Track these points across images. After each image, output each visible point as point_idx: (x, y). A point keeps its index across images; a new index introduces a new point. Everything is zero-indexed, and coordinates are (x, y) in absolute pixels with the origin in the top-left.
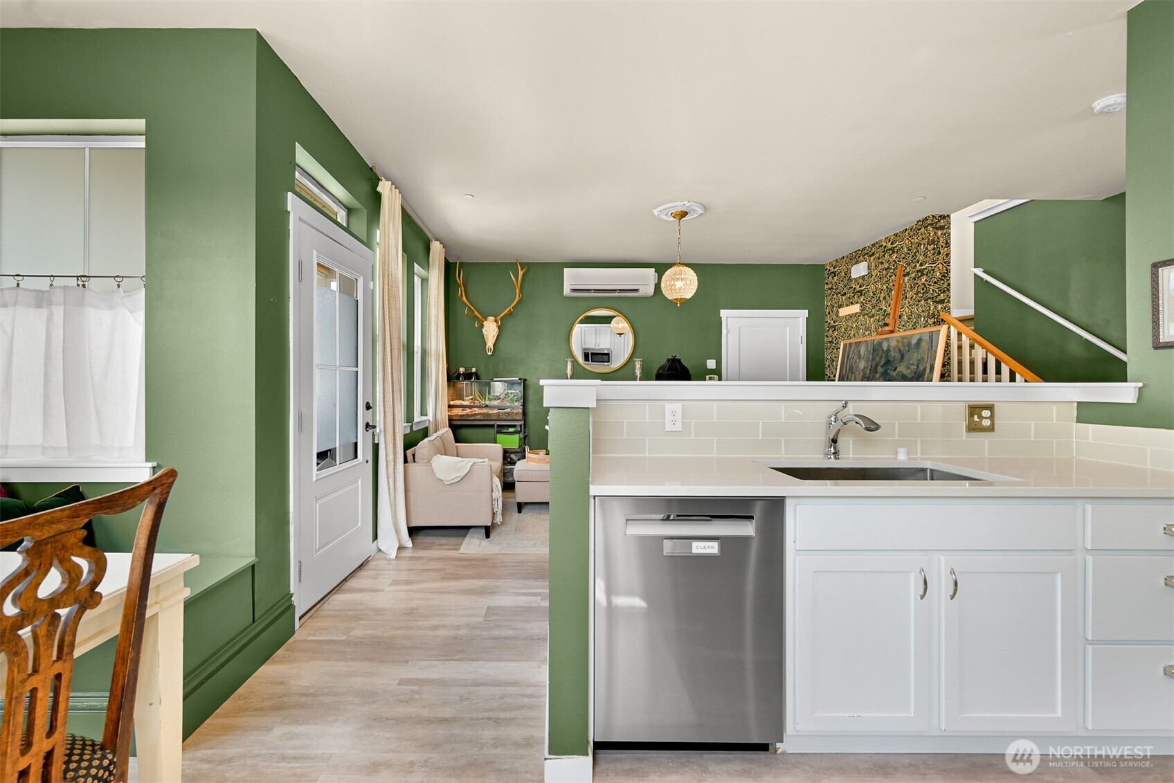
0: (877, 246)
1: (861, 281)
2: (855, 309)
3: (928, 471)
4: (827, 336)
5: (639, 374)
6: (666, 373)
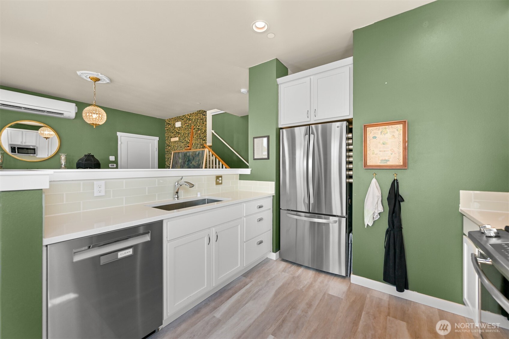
0: (184, 116)
1: (179, 129)
2: (177, 139)
3: (206, 200)
4: (166, 149)
5: (63, 164)
6: (84, 162)
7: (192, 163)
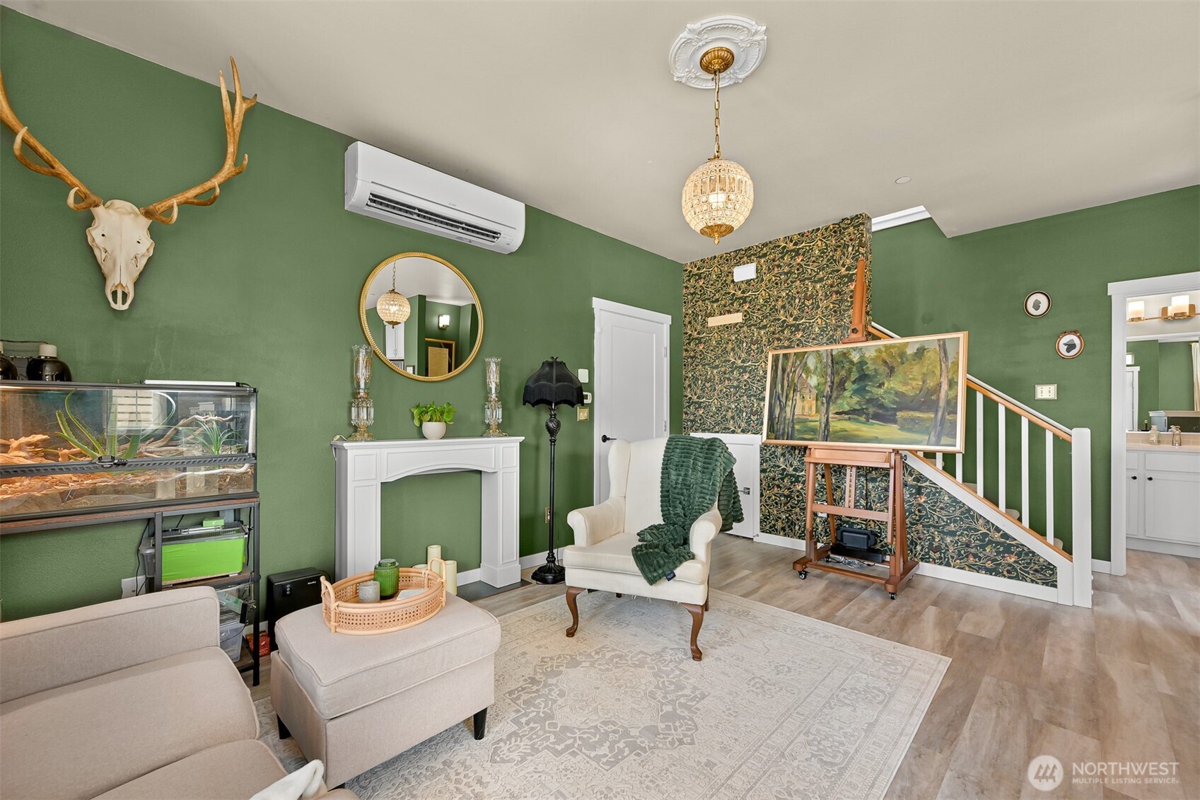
0: (773, 245)
1: (745, 285)
2: (737, 318)
4: (687, 351)
7: (883, 384)
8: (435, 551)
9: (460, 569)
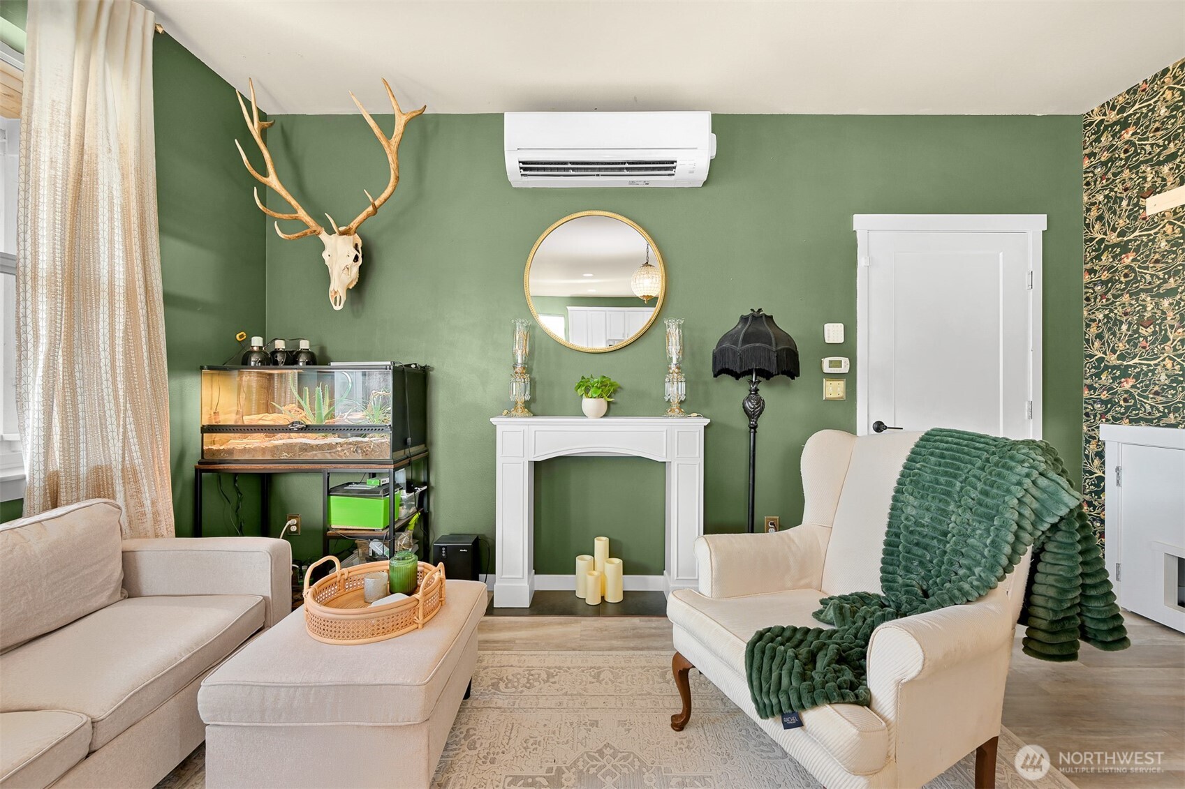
4: (1093, 271)
5: (674, 361)
6: (739, 348)
8: (601, 544)
9: (627, 570)
